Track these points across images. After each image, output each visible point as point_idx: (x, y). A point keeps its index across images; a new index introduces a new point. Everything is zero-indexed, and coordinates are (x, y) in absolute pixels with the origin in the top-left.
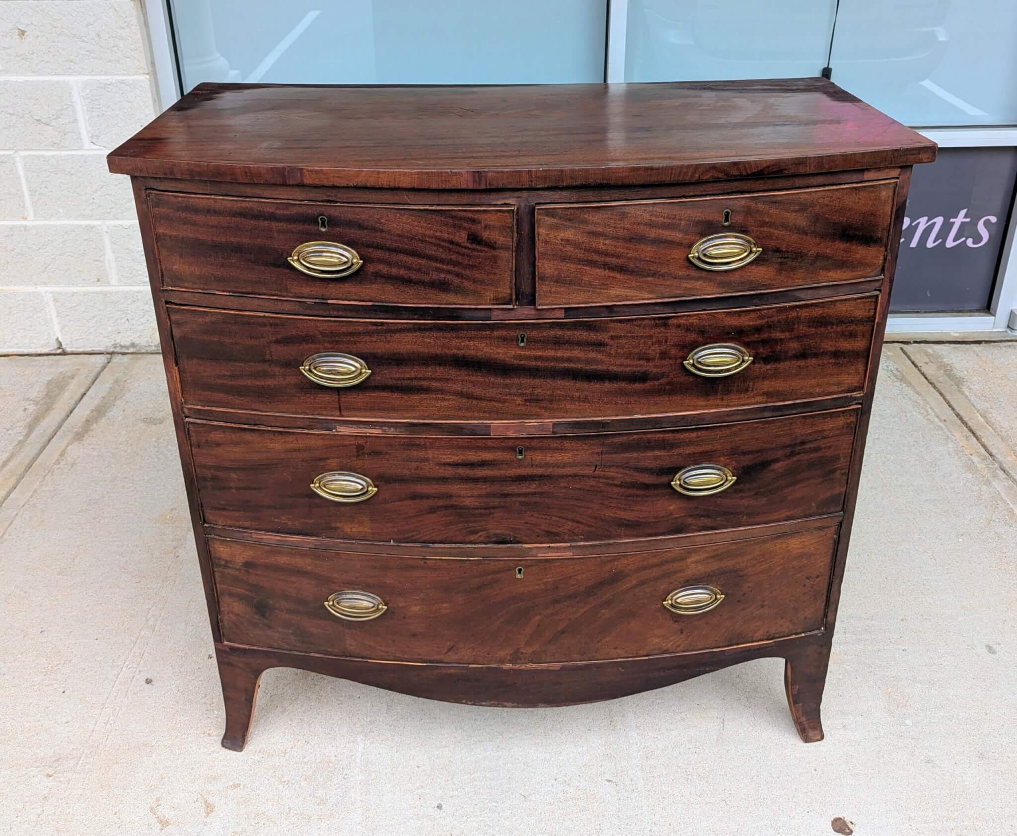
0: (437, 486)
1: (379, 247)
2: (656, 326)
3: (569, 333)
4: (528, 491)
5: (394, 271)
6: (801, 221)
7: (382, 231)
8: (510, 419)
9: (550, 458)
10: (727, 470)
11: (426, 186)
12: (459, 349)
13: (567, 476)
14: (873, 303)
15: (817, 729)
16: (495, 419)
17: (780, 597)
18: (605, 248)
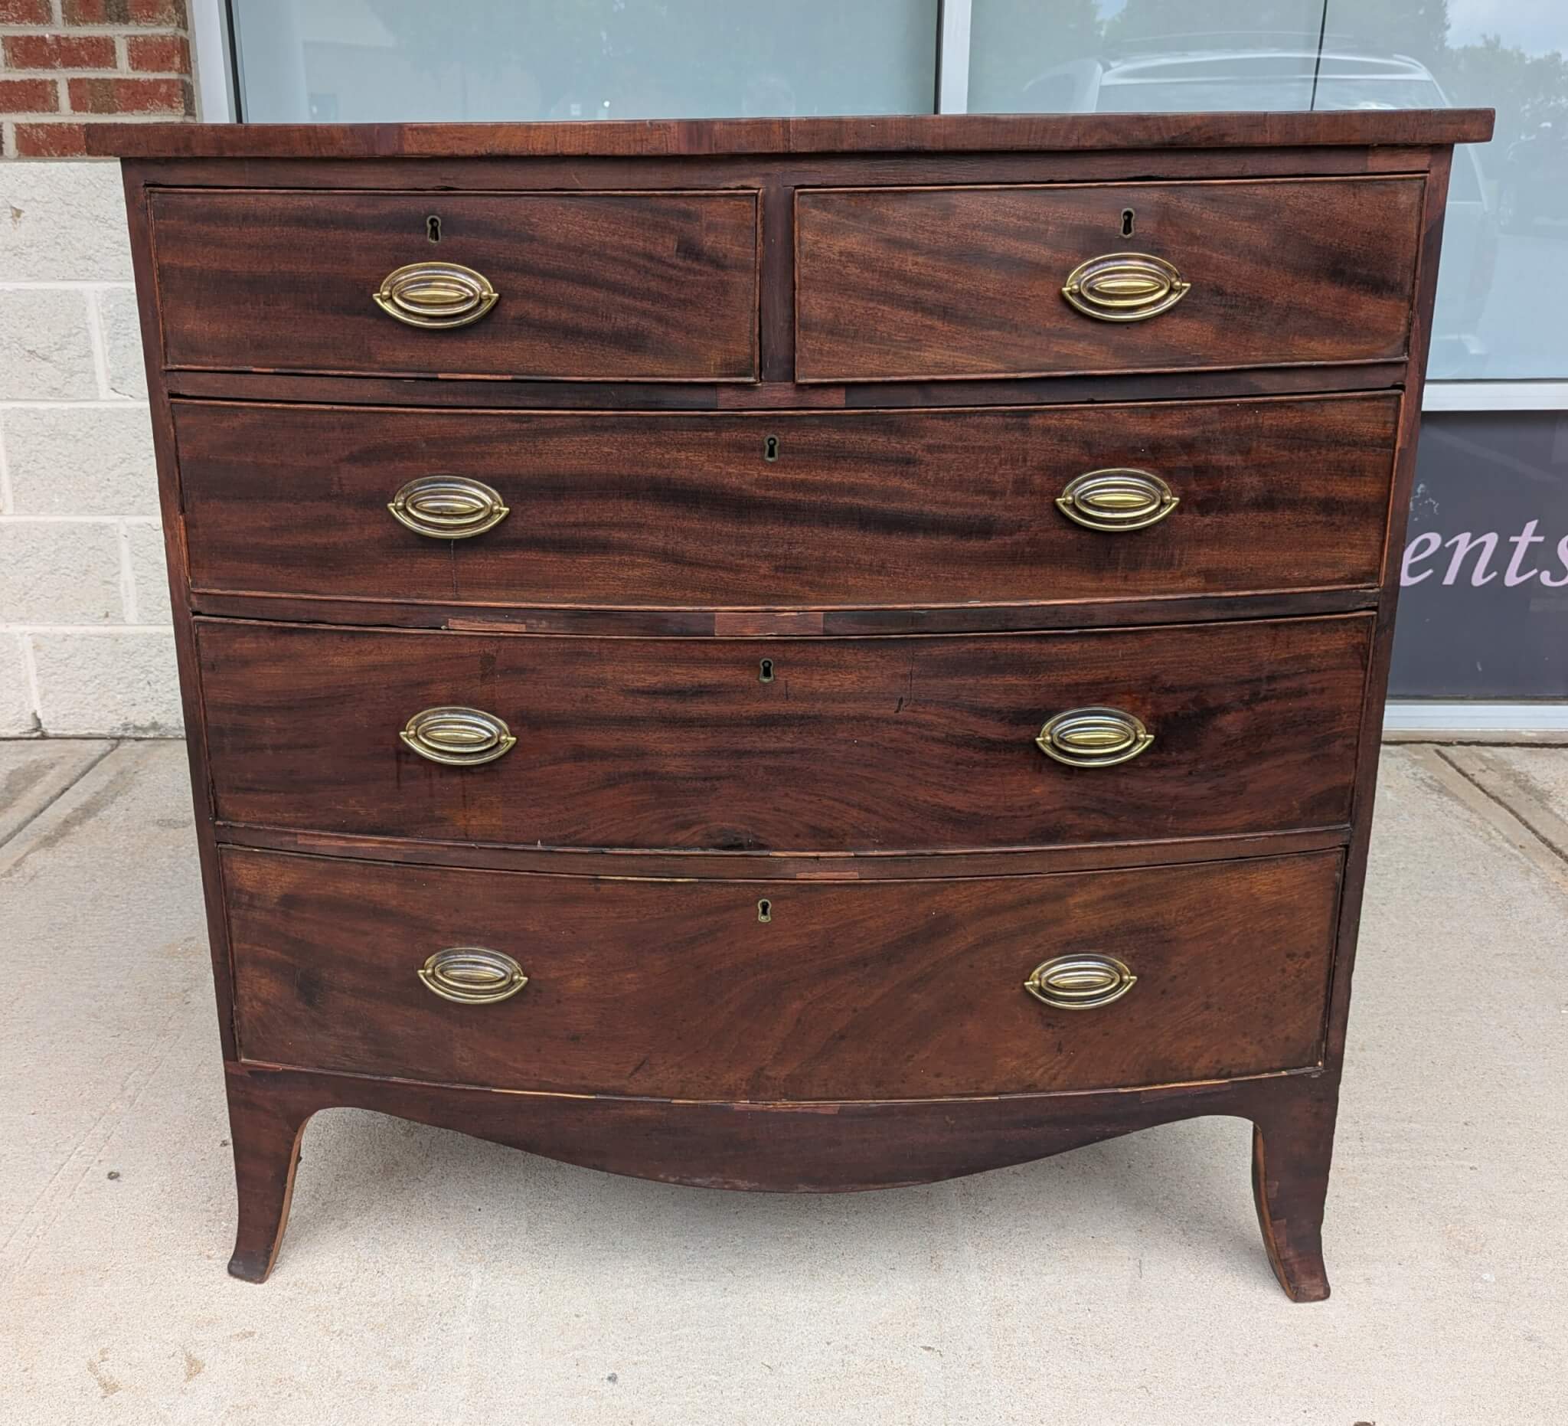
0: (619, 735)
1: (527, 270)
2: (1007, 428)
3: (854, 437)
4: (781, 745)
5: (551, 314)
6: (1258, 237)
7: (532, 239)
8: (749, 605)
9: (819, 683)
10: (1138, 722)
11: (608, 151)
12: (661, 466)
13: (850, 719)
14: (1391, 412)
15: (1316, 1276)
16: (722, 605)
17: (1240, 989)
18: (915, 269)
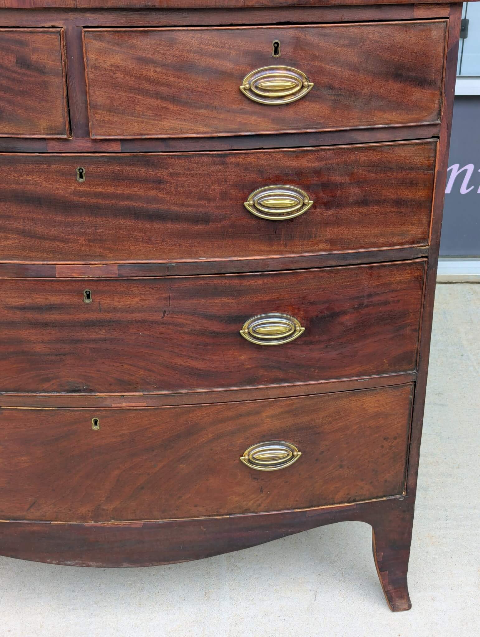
0: (6, 332)
2: (214, 164)
3: (128, 168)
4: (98, 336)
6: (352, 56)
8: (75, 260)
9: (119, 302)
10: (296, 321)
12: (18, 183)
13: (136, 322)
14: (432, 151)
15: (404, 598)
16: (60, 260)
17: (359, 457)
18: (155, 75)
